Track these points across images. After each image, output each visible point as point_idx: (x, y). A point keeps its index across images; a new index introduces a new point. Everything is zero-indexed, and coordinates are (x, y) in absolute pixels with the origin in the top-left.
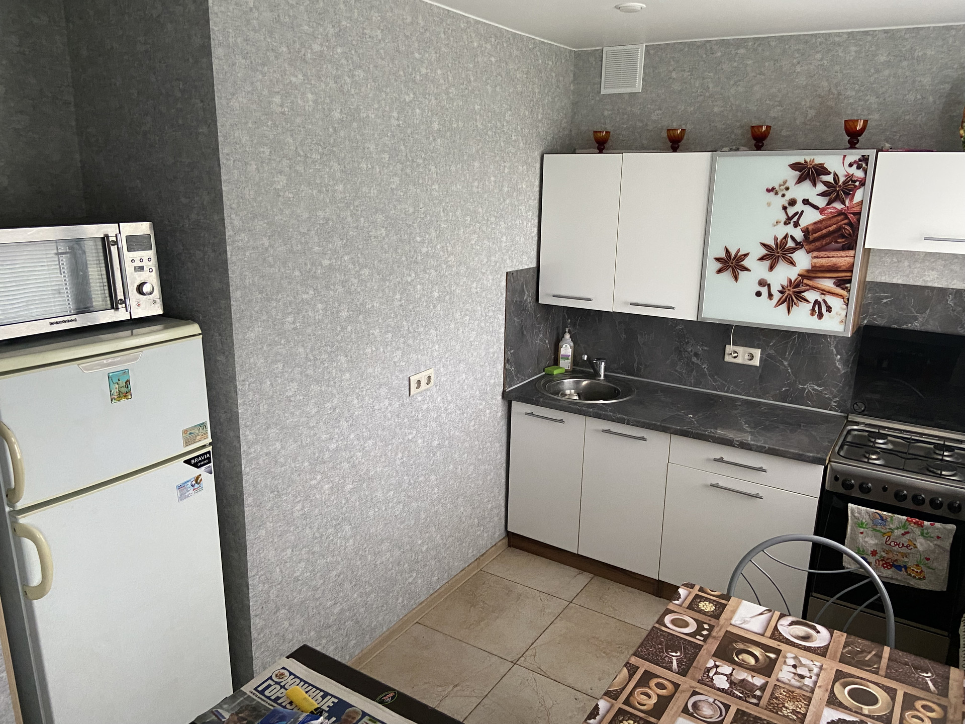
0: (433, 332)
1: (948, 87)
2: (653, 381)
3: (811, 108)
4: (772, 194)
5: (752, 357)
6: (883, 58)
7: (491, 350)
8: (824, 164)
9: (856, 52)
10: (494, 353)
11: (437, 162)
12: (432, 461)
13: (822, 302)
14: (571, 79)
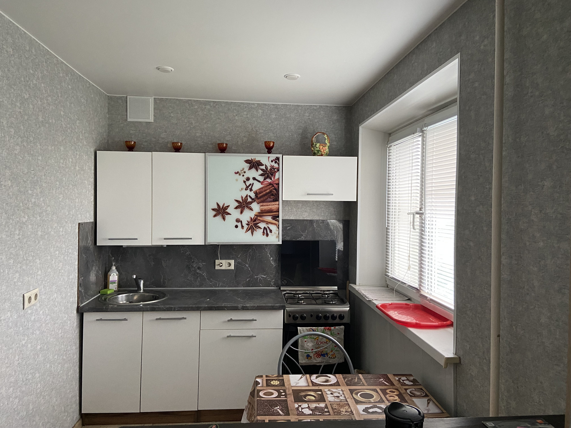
0: (38, 261)
1: (301, 131)
2: (174, 288)
3: (244, 137)
4: (238, 175)
5: (230, 265)
6: (274, 116)
7: (71, 277)
8: (260, 161)
9: (262, 113)
10: (72, 279)
11: (41, 142)
12: (37, 362)
13: (267, 228)
14: (107, 111)
